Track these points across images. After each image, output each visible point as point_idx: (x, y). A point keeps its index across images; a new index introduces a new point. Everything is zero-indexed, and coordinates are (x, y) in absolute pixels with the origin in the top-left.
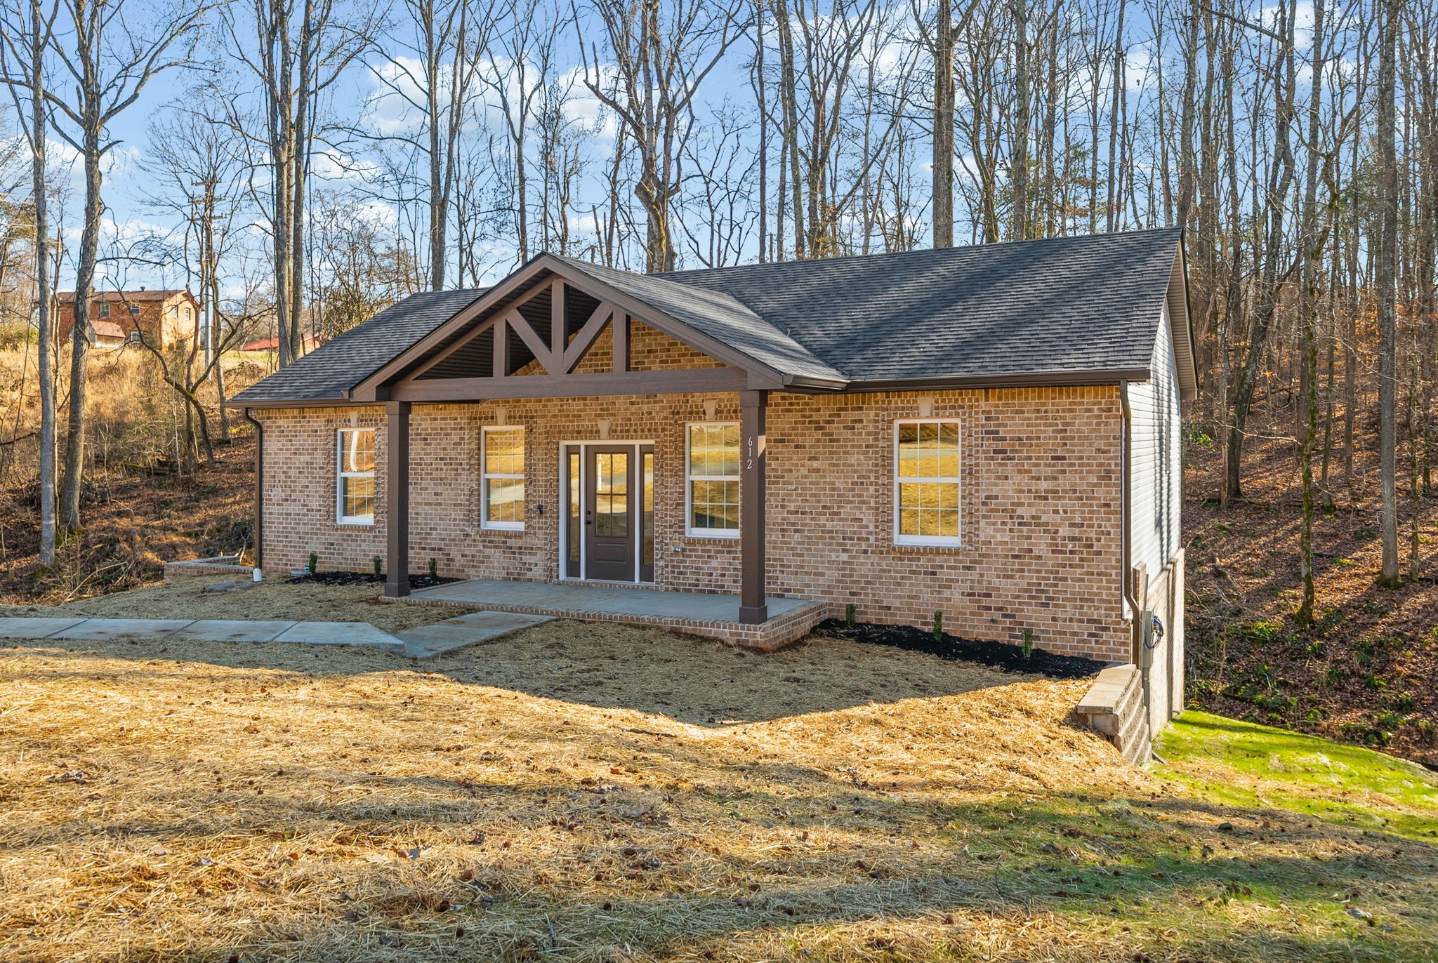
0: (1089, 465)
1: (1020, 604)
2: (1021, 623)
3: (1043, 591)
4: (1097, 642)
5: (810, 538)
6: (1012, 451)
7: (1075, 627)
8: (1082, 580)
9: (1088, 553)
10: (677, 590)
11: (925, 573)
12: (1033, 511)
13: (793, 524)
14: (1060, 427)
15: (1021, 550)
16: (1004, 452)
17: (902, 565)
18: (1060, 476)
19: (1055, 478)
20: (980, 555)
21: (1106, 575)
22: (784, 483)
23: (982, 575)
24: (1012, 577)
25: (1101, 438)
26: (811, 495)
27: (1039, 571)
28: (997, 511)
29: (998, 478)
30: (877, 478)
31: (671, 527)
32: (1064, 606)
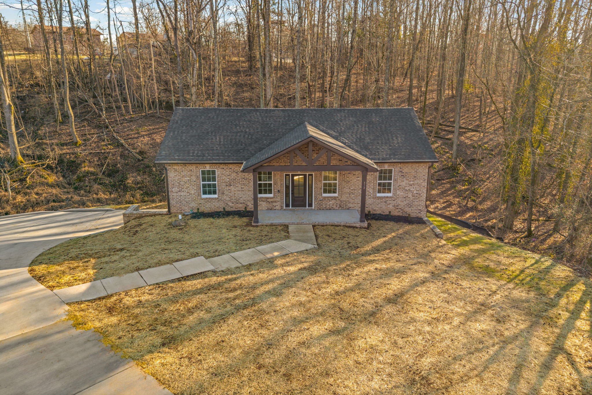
0: (421, 178)
1: (405, 207)
2: (404, 211)
3: (410, 204)
4: (420, 214)
5: (356, 195)
6: (405, 175)
7: (416, 211)
8: (418, 202)
9: (420, 196)
10: (320, 209)
11: (384, 202)
12: (409, 188)
13: (352, 192)
14: (416, 170)
15: (406, 196)
17: (379, 201)
18: (415, 181)
20: (397, 198)
21: (423, 200)
22: (350, 183)
23: (397, 202)
24: (403, 202)
25: (424, 173)
26: (357, 186)
27: (409, 200)
28: (401, 188)
29: (402, 181)
31: (319, 194)
32: (414, 207)
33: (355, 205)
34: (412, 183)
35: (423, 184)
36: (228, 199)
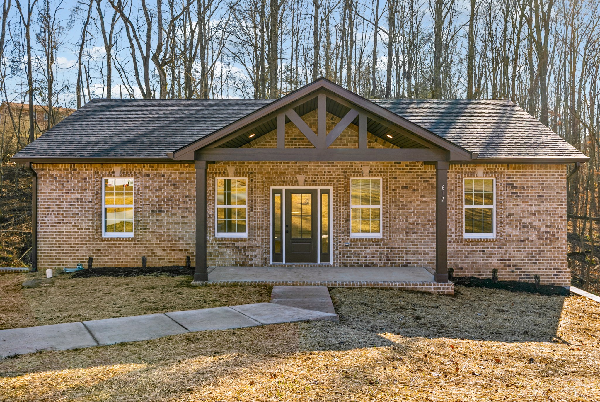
0: (554, 199)
1: (524, 263)
2: (524, 272)
3: (534, 257)
4: (557, 278)
5: (421, 236)
6: (520, 193)
7: (548, 272)
8: (551, 251)
9: (553, 239)
10: (346, 266)
11: (480, 251)
12: (529, 220)
13: (412, 229)
14: (541, 182)
15: (524, 238)
16: (516, 193)
17: (468, 248)
18: (541, 204)
19: (539, 205)
20: (506, 241)
21: (561, 248)
22: (407, 209)
23: (506, 251)
24: (520, 251)
25: (559, 187)
26: (422, 215)
27: (532, 248)
28: (513, 220)
29: (514, 205)
30: (456, 206)
31: (343, 233)
32: (543, 263)
33: (420, 257)
34: (534, 209)
35: (558, 211)
36: (154, 241)
